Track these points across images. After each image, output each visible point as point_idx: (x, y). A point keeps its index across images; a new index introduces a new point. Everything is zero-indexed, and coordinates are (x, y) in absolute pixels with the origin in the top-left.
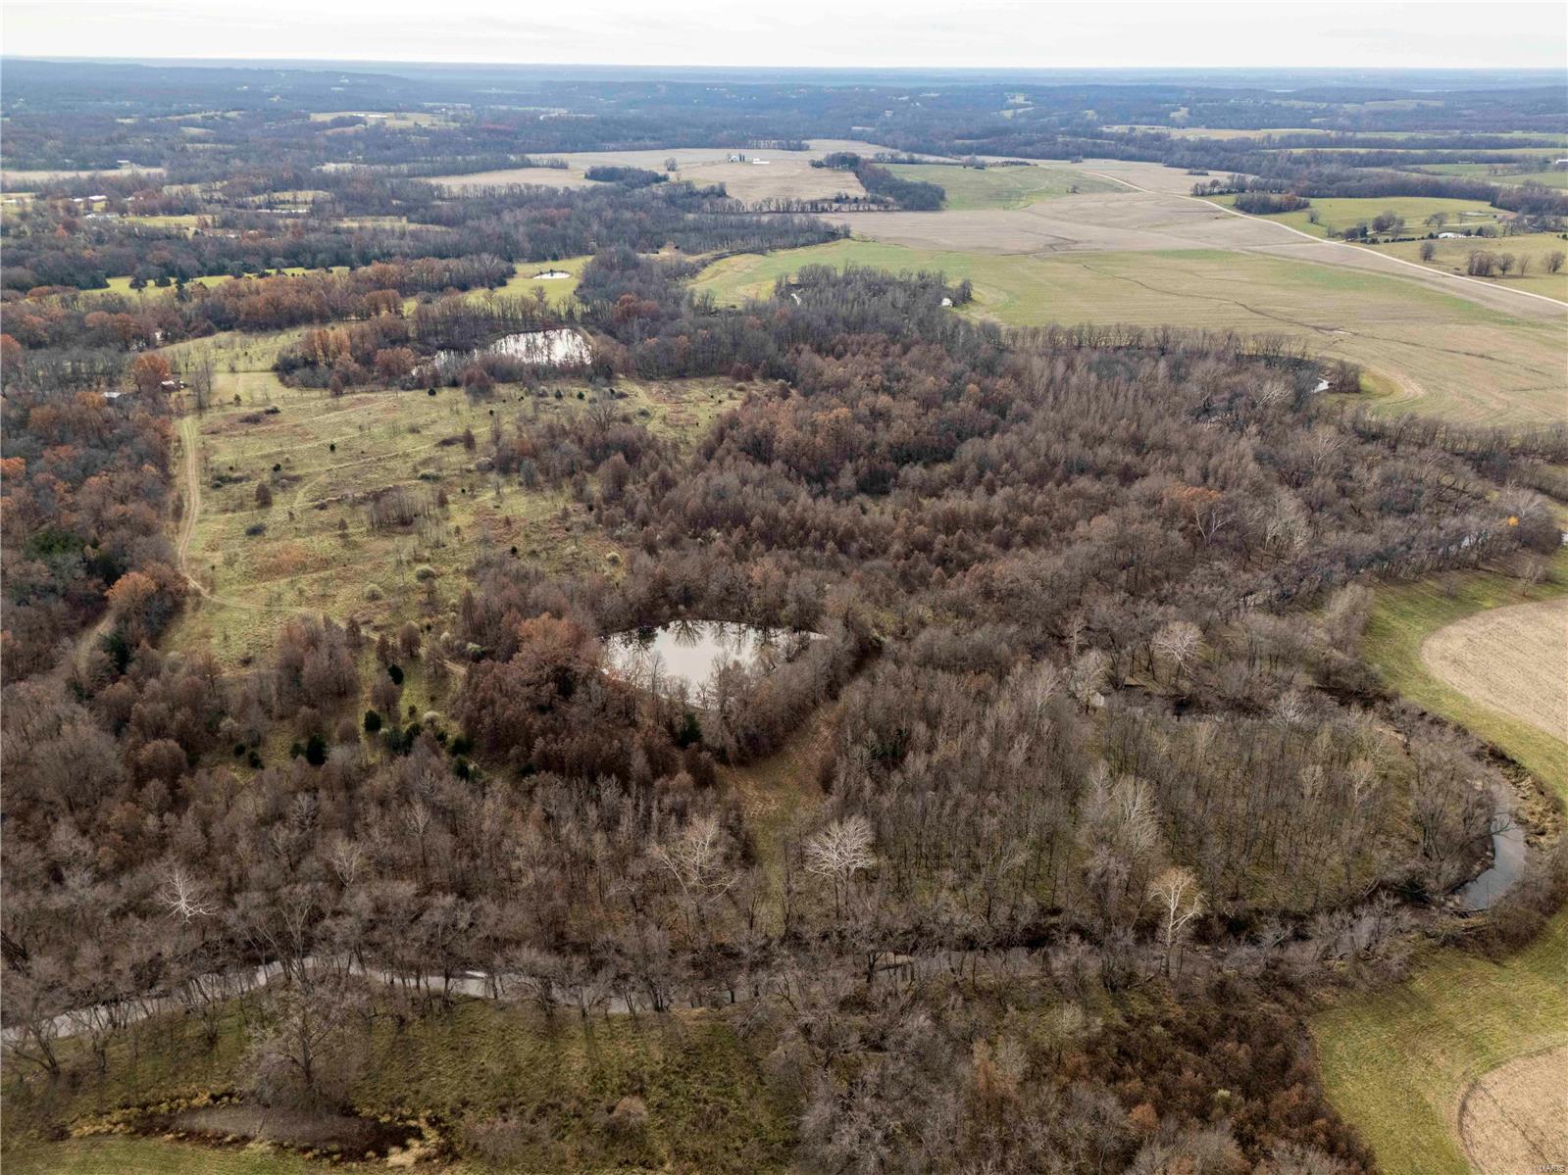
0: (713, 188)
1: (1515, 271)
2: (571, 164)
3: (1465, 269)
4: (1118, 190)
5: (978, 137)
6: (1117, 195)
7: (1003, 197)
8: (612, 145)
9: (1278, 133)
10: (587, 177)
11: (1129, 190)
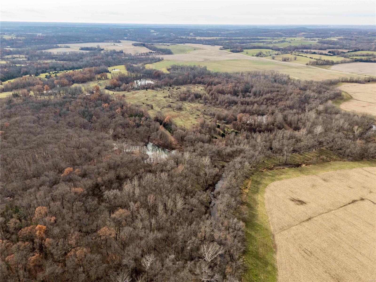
0: (120, 51)
1: (290, 60)
2: (71, 47)
3: (282, 60)
4: (203, 49)
5: (158, 39)
6: (202, 50)
7: (182, 51)
8: (73, 42)
9: (218, 38)
10: (80, 49)
11: (205, 49)
